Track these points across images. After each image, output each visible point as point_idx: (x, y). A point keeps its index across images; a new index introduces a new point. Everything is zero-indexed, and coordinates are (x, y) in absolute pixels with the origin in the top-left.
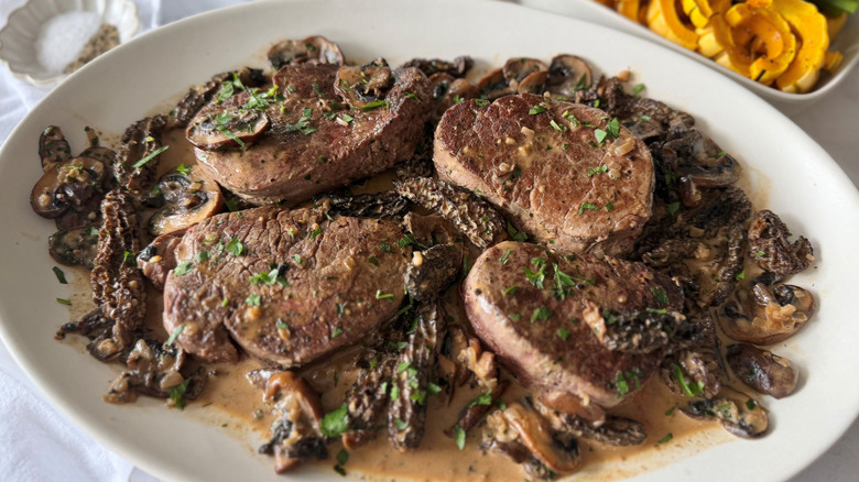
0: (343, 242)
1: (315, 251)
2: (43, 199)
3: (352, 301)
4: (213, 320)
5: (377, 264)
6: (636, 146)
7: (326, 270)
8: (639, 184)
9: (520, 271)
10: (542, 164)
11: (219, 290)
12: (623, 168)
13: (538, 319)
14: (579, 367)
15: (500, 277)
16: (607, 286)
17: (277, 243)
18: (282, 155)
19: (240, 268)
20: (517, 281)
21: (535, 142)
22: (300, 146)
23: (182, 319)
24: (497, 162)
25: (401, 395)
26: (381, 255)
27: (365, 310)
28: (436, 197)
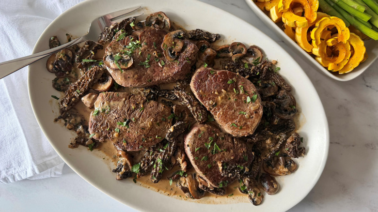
0: (150, 115)
1: (140, 117)
2: (51, 67)
3: (148, 137)
4: (104, 134)
5: (159, 125)
6: (259, 108)
7: (142, 125)
8: (254, 123)
9: (204, 141)
10: (225, 104)
11: (107, 123)
12: (251, 115)
13: (203, 160)
14: (210, 177)
15: (197, 142)
16: (230, 152)
17: (128, 111)
18: (136, 76)
19: (114, 118)
20: (201, 145)
21: (225, 95)
22: (143, 73)
23: (94, 131)
24: (210, 100)
25: (156, 168)
26: (161, 122)
27: (152, 141)
28: (186, 100)
